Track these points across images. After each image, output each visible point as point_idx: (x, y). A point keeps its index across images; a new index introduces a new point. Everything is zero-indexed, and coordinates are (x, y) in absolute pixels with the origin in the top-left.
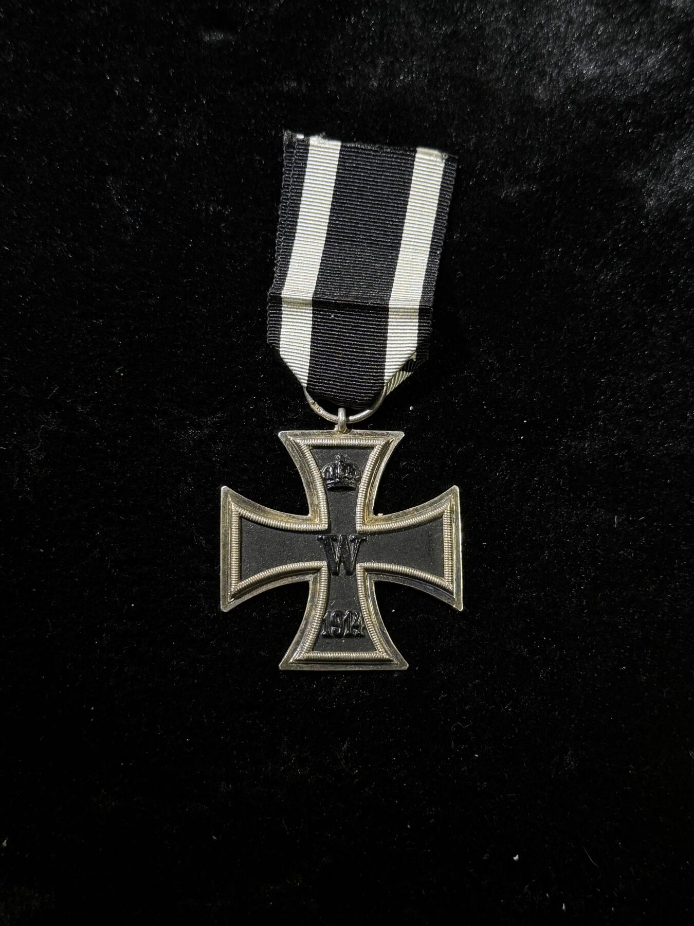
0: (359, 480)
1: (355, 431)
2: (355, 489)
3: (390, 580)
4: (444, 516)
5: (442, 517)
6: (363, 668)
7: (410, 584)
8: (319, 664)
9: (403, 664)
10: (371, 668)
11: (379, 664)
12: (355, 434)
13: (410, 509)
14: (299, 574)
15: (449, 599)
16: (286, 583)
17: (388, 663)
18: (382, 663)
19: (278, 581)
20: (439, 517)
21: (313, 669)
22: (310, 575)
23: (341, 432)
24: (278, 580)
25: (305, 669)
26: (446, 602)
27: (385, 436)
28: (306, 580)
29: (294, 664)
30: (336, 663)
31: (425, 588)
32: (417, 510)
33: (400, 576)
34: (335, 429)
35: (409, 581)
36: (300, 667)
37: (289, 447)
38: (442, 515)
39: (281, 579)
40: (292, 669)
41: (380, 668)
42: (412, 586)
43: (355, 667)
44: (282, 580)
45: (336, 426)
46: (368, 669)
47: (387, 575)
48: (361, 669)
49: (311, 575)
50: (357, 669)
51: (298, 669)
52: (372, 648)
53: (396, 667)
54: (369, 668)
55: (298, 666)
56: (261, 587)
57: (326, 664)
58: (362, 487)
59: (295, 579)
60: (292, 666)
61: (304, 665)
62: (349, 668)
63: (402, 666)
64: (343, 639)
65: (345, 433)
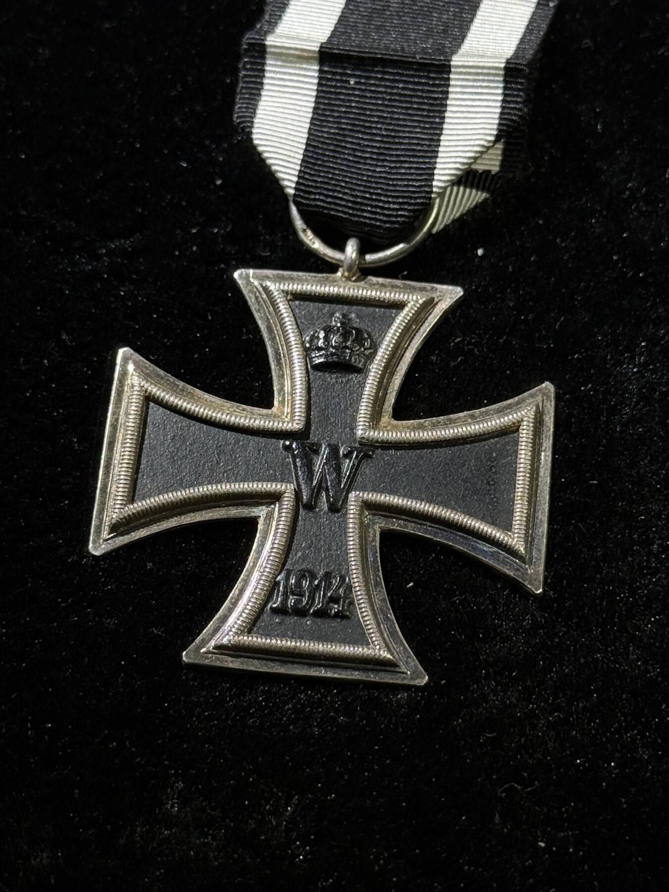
0: (371, 357)
1: (374, 279)
2: (362, 371)
3: (411, 528)
4: (521, 427)
5: (517, 430)
6: (340, 674)
7: (446, 539)
8: (258, 659)
9: (416, 675)
10: (356, 675)
11: (372, 670)
12: (374, 285)
13: (461, 414)
14: (242, 504)
15: (518, 570)
16: (215, 517)
17: (388, 669)
18: (378, 667)
19: (200, 513)
20: (512, 431)
21: (245, 667)
22: (260, 508)
23: (348, 279)
24: (202, 510)
25: (231, 665)
26: (512, 574)
27: (426, 291)
28: (253, 514)
29: (210, 655)
30: (291, 659)
31: (475, 549)
32: (472, 417)
33: (429, 524)
34: (339, 274)
35: (445, 534)
36: (222, 661)
37: (251, 295)
38: (519, 426)
39: (206, 509)
40: (207, 662)
41: (372, 677)
42: (450, 544)
43: (326, 672)
44: (209, 510)
45: (341, 269)
46: (350, 677)
47: (405, 520)
48: (336, 676)
49: (264, 507)
50: (329, 674)
51: (218, 664)
52: (362, 639)
53: (405, 678)
54: (352, 675)
55: (218, 659)
56: (168, 519)
57: (271, 660)
58: (375, 368)
59: (234, 512)
60: (207, 658)
61: (230, 659)
62: (314, 672)
63: (416, 679)
64: (308, 618)
65: (355, 281)
